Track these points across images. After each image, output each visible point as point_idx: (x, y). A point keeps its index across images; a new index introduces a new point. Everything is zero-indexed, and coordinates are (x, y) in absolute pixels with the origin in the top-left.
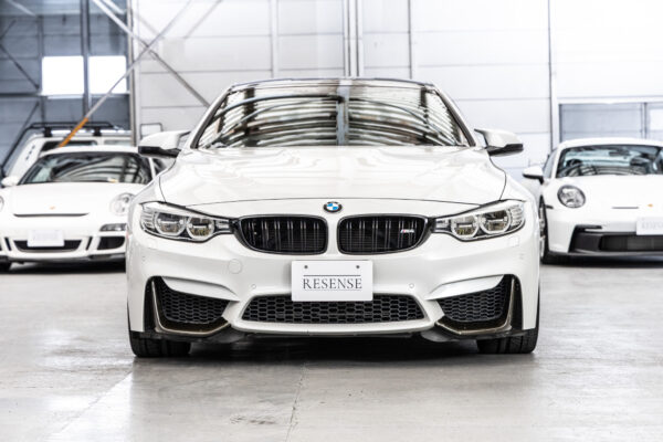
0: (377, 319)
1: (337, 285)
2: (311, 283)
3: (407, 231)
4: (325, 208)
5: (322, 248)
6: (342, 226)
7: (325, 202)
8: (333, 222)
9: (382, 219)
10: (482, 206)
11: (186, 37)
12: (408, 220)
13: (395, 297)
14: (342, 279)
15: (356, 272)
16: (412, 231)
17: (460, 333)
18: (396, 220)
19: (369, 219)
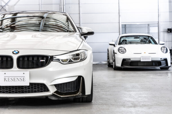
0: (32, 92)
1: (16, 80)
2: (7, 79)
3: (42, 61)
4: (13, 52)
5: (11, 67)
6: (19, 59)
7: (13, 50)
8: (15, 57)
9: (33, 56)
10: (71, 52)
11: (15, 5)
12: (43, 57)
13: (38, 84)
14: (18, 78)
15: (24, 75)
16: (44, 61)
17: (62, 96)
18: (38, 57)
19: (28, 57)
